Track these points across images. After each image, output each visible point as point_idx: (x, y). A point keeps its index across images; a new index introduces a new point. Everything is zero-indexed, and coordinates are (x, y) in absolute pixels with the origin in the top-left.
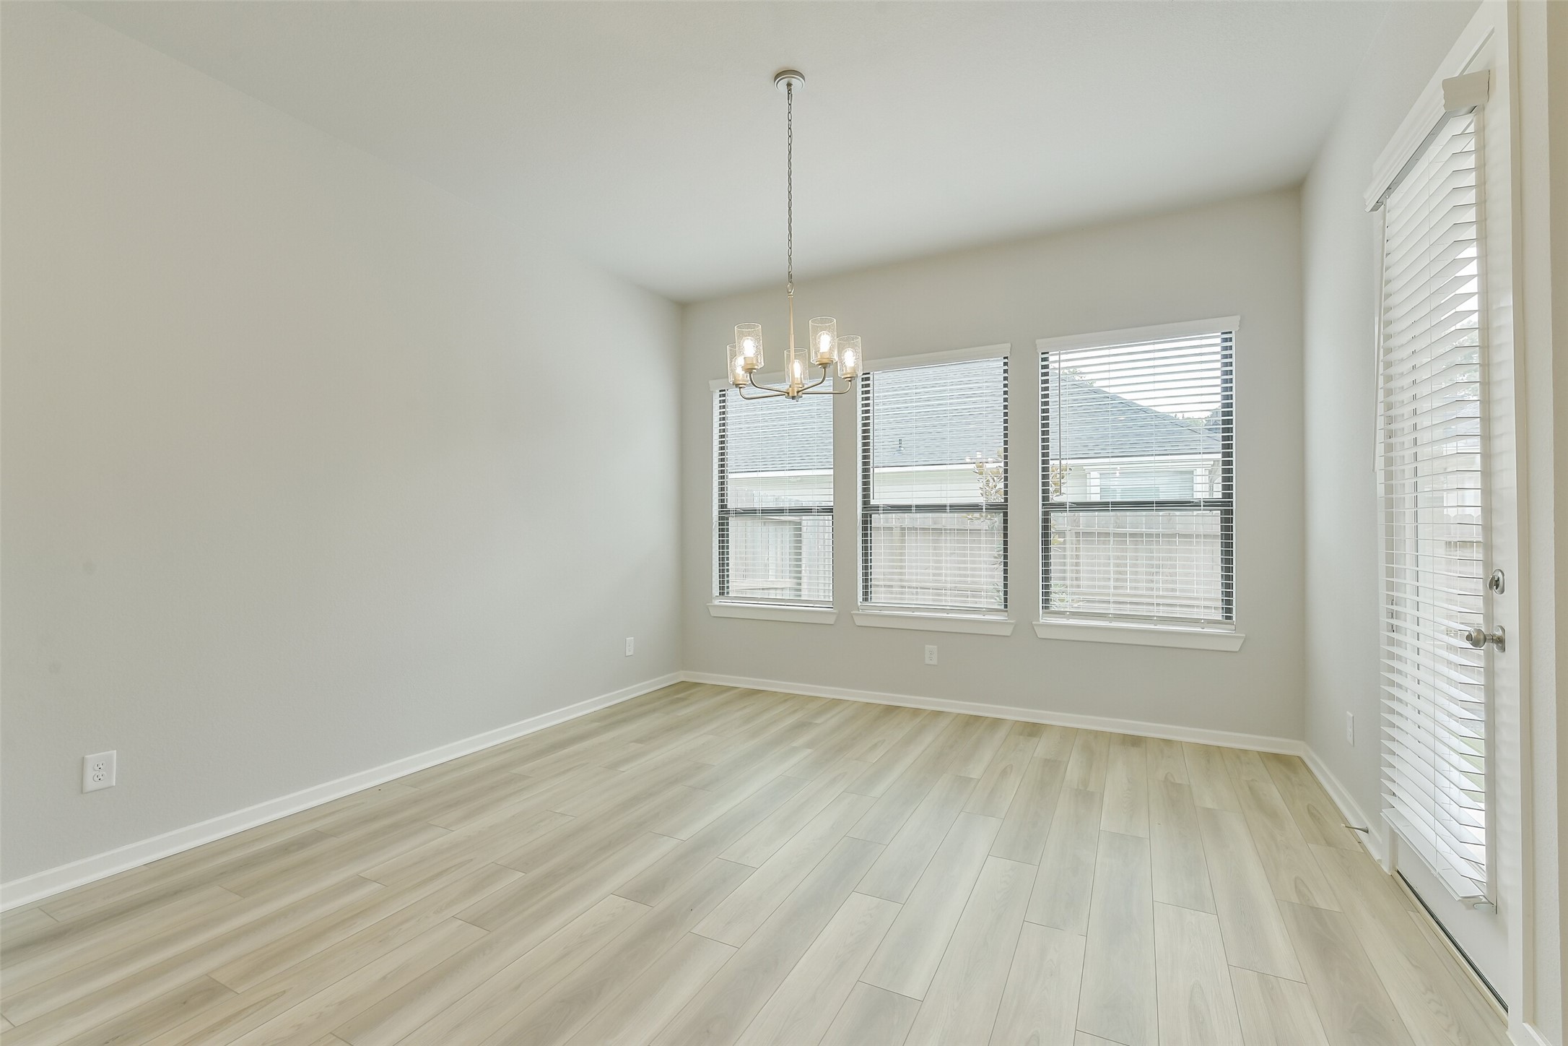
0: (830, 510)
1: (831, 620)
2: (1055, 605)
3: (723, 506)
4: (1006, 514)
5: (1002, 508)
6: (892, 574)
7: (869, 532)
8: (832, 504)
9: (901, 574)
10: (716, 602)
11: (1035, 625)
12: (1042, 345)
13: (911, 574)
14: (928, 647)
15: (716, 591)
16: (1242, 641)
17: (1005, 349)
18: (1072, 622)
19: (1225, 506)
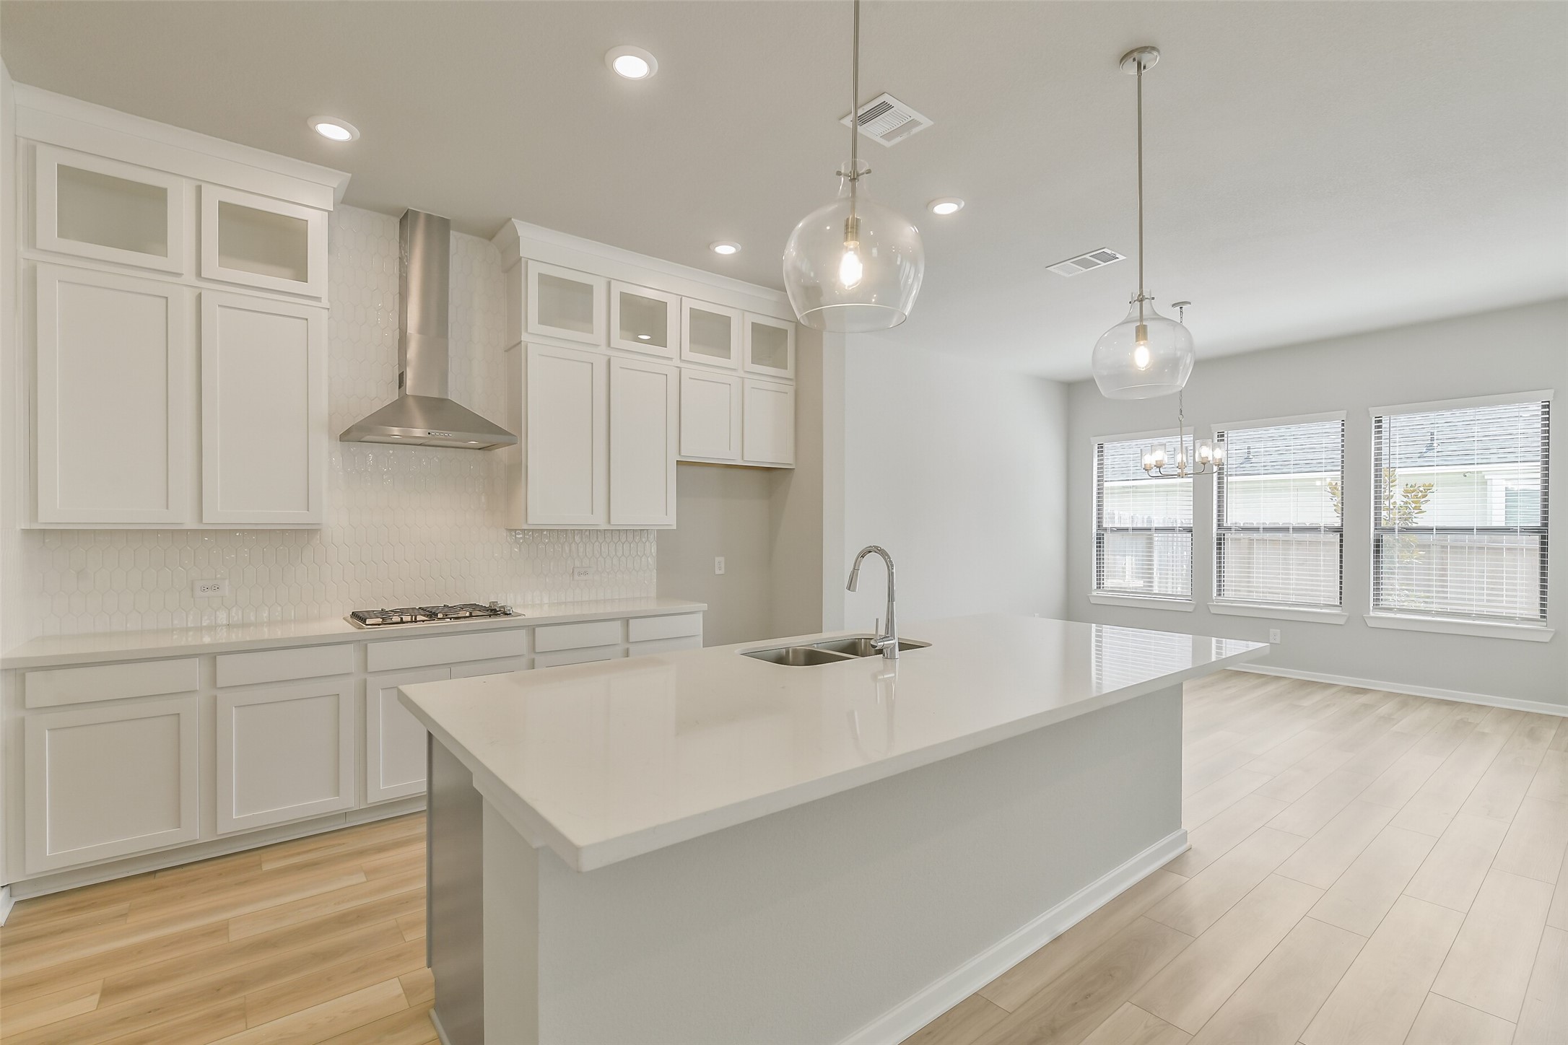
0: (1190, 530)
1: (1190, 609)
2: (1383, 604)
3: (1099, 526)
4: (1341, 536)
5: (1339, 530)
6: (1240, 582)
7: (1223, 542)
8: (1192, 526)
9: (1249, 582)
10: (1094, 593)
11: (1366, 617)
12: (1374, 412)
13: (1257, 582)
14: (1272, 630)
15: (1095, 586)
16: (1552, 634)
17: (1343, 414)
18: (1398, 616)
19: (1542, 532)
